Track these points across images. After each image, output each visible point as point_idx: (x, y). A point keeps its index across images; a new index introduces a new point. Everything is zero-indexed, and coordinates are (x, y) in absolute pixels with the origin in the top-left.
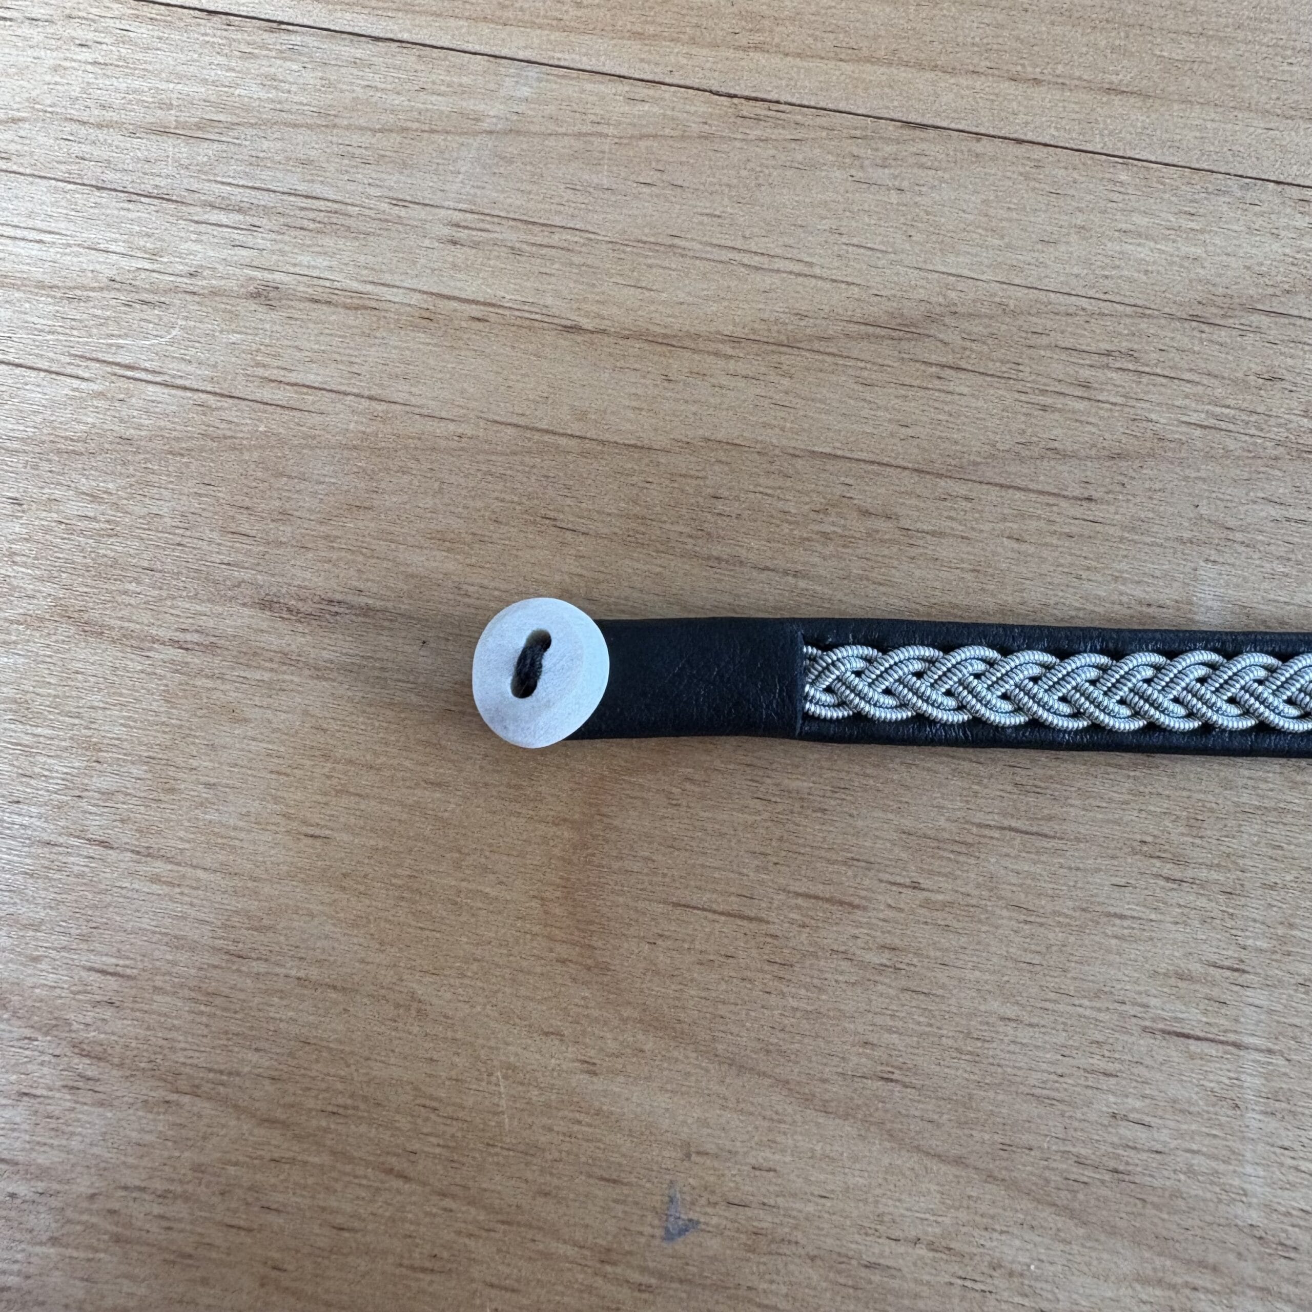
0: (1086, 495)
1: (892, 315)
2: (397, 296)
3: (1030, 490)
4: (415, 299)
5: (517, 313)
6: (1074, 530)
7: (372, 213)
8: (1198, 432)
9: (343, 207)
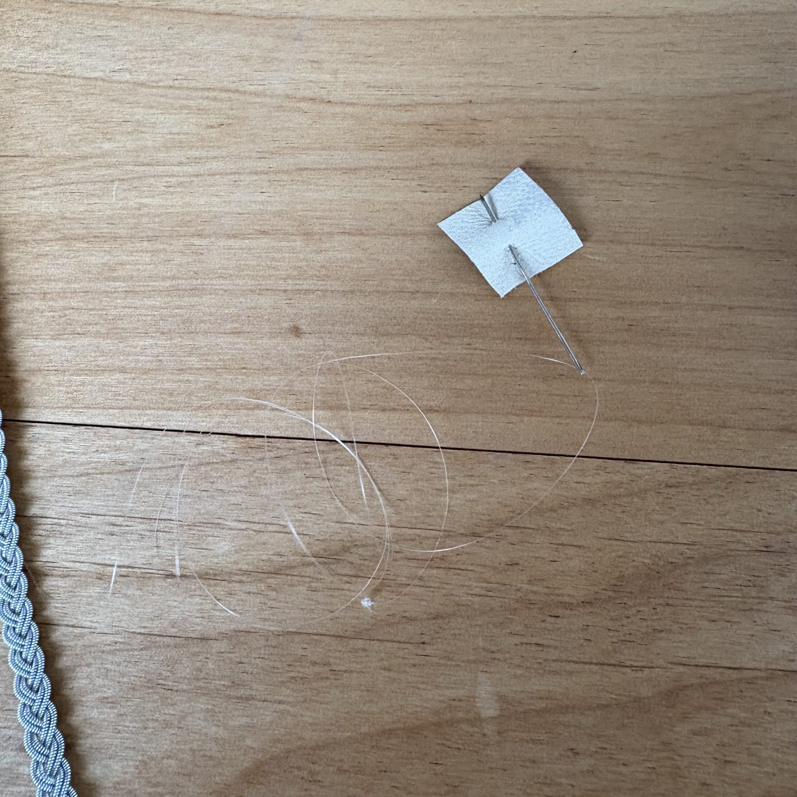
0: (422, 641)
1: (325, 551)
2: (85, 567)
3: (394, 641)
4: (93, 568)
5: (143, 571)
6: (416, 661)
7: (73, 523)
8: (477, 599)
9: (59, 521)
